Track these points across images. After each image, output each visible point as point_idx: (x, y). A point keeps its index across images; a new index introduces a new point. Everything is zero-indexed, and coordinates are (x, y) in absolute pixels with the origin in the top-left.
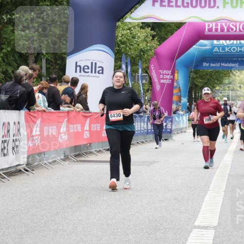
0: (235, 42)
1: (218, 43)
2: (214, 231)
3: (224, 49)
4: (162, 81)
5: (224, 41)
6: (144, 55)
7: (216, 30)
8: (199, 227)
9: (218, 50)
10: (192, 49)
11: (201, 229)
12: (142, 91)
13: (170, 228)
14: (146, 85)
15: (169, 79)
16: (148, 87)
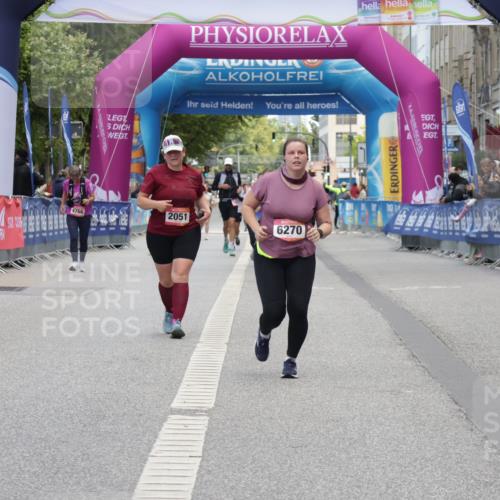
0: (246, 62)
1: (215, 64)
2: (208, 418)
3: (225, 75)
4: (111, 135)
5: (225, 61)
6: (75, 84)
7: (212, 39)
8: (179, 412)
9: (214, 78)
10: (165, 74)
11: (183, 414)
12: (71, 155)
13: (125, 414)
14: (80, 143)
15: (124, 132)
16: (83, 147)
